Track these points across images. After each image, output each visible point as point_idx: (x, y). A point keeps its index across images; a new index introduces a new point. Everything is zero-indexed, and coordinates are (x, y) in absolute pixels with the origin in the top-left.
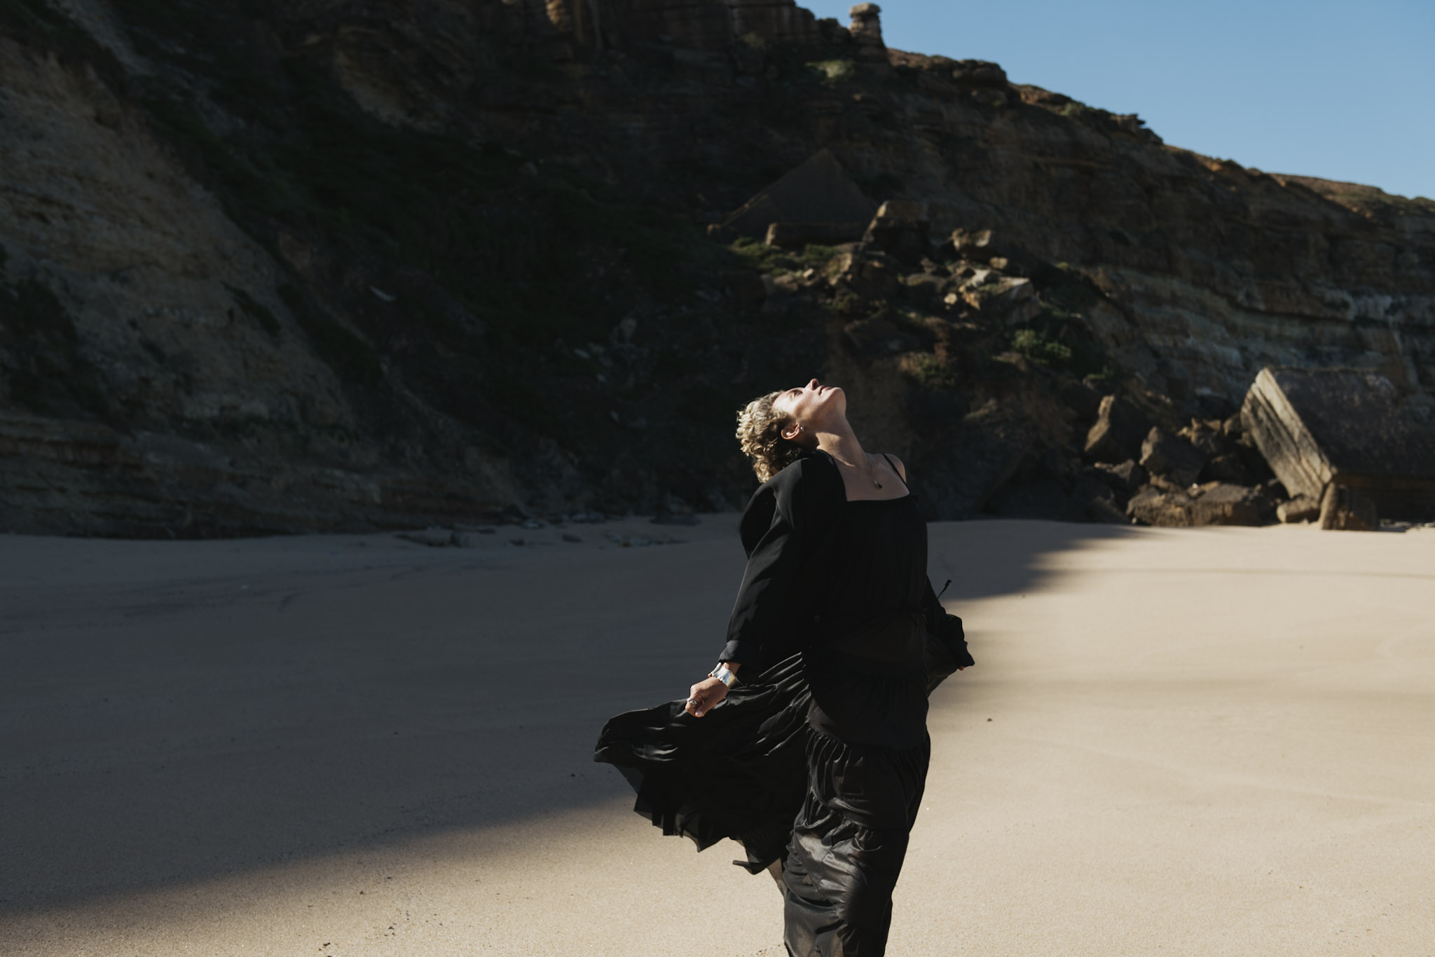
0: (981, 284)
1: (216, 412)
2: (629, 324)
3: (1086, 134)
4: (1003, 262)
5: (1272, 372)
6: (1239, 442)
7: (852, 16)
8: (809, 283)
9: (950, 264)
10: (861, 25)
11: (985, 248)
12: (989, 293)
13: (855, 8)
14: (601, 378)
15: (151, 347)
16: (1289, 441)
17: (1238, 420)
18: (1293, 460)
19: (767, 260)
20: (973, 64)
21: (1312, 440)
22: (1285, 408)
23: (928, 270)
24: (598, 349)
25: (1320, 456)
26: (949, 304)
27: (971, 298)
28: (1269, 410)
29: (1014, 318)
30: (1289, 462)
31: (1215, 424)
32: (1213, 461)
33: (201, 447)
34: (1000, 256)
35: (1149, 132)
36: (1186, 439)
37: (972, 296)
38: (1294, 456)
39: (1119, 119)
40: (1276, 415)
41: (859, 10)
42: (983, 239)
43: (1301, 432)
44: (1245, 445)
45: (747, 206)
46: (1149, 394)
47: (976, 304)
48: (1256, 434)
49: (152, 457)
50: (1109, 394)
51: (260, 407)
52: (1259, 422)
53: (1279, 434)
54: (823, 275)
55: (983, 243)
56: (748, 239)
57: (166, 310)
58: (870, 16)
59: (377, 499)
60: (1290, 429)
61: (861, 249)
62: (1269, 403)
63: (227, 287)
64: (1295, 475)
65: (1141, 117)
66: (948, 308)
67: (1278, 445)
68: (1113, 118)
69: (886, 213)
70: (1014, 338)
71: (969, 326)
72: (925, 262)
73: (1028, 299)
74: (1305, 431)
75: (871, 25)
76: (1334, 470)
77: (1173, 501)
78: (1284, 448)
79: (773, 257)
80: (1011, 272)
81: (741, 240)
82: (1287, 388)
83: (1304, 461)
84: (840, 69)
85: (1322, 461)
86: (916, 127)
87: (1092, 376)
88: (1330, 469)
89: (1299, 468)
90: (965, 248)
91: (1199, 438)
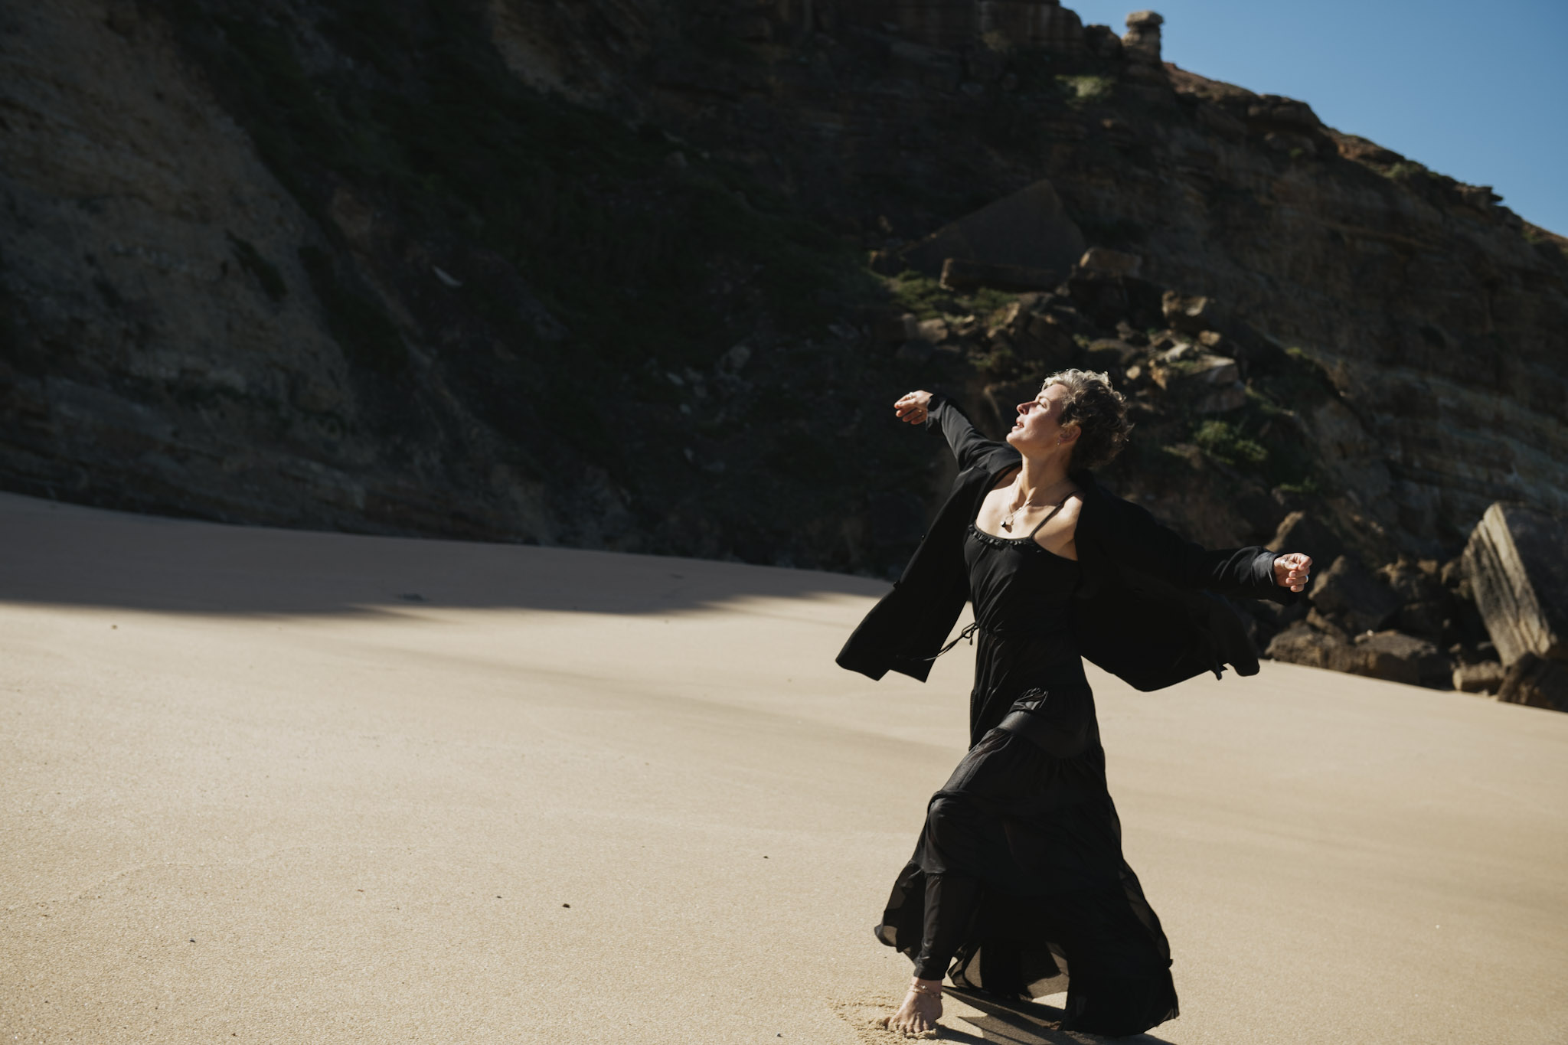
0: (1175, 359)
1: (174, 374)
2: (741, 353)
3: (1411, 204)
4: (1214, 337)
5: (1504, 510)
6: (1455, 591)
7: (1130, 24)
8: (963, 332)
9: (1153, 333)
10: (1137, 37)
11: (1196, 317)
12: (1181, 371)
13: (1133, 16)
14: (685, 408)
15: (106, 289)
16: (1509, 596)
17: (1459, 565)
18: (1511, 621)
19: (927, 300)
20: (1276, 101)
21: (1534, 599)
22: (1511, 554)
23: (1122, 336)
24: (694, 375)
25: (1540, 619)
26: (1129, 379)
27: (1159, 376)
28: (1493, 555)
29: (1209, 404)
30: (1507, 623)
31: (1428, 566)
32: (1406, 608)
33: (139, 409)
34: (1212, 330)
35: (1506, 211)
36: (1386, 578)
37: (1161, 372)
38: (1512, 616)
39: (1465, 190)
40: (1500, 563)
41: (1138, 18)
42: (1196, 307)
43: (1523, 588)
44: (1460, 596)
45: (934, 236)
46: (1357, 518)
47: (1162, 383)
48: (1476, 583)
49: (64, 409)
50: (1297, 510)
51: (236, 379)
52: (1481, 569)
53: (1501, 588)
54: (985, 324)
55: (1194, 311)
56: (914, 273)
57: (140, 251)
58: (1149, 26)
59: (359, 502)
60: (1513, 582)
61: (1045, 301)
62: (1494, 547)
63: (230, 236)
64: (1511, 640)
65: (1496, 191)
66: (1125, 382)
67: (1498, 600)
68: (1459, 188)
69: (1088, 263)
70: (1199, 428)
71: (1145, 406)
72: (1122, 326)
73: (1230, 385)
74: (1528, 586)
75: (1149, 38)
76: (1554, 639)
77: (1319, 643)
78: (1503, 604)
79: (935, 298)
80: (1218, 350)
81: (908, 272)
82: (1518, 531)
83: (1522, 624)
84: (1095, 87)
85: (1542, 626)
86: (1179, 168)
87: (1285, 487)
88: (1549, 638)
89: (1516, 632)
90: (1174, 314)
91: (1401, 579)
